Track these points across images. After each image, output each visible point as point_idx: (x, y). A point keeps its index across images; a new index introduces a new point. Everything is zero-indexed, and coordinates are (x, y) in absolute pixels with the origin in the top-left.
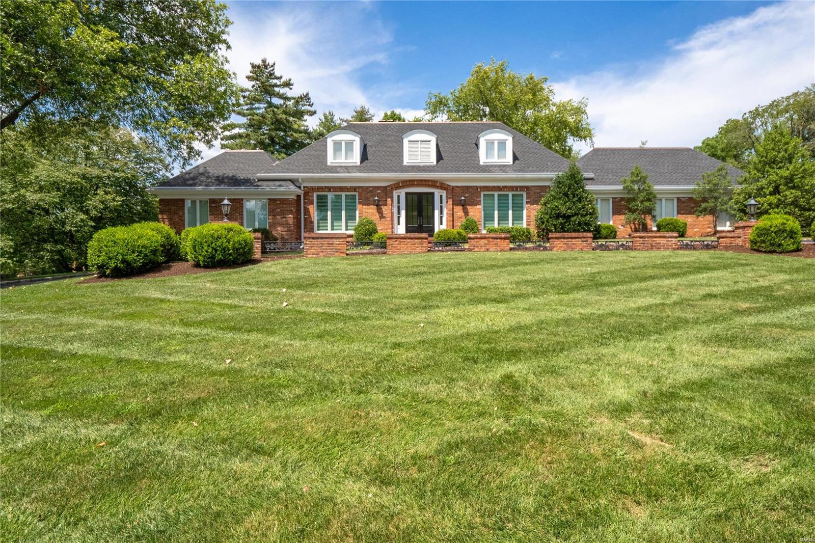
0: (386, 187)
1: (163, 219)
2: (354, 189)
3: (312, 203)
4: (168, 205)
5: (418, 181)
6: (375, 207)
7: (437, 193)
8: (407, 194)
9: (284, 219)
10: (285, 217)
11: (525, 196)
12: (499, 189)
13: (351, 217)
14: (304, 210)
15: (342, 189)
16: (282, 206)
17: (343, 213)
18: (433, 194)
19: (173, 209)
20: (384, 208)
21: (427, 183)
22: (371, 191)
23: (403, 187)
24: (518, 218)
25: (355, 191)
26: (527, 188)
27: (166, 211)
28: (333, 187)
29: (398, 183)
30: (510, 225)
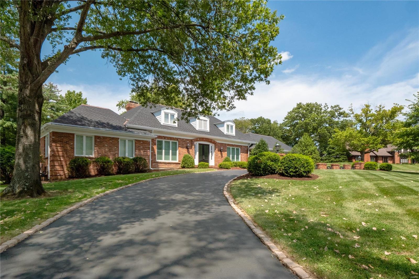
0: (192, 140)
1: (57, 146)
2: (177, 139)
3: (155, 145)
4: (61, 137)
5: (205, 138)
6: (186, 149)
7: (211, 145)
8: (199, 144)
9: (145, 152)
10: (146, 151)
11: (240, 149)
12: (233, 145)
13: (174, 154)
14: (152, 148)
15: (171, 138)
16: (144, 145)
17: (171, 151)
18: (208, 145)
19: (65, 140)
20: (190, 150)
21: (209, 140)
22: (184, 141)
23: (199, 141)
24: (238, 158)
25: (177, 140)
26: (241, 146)
27: (59, 141)
28: (167, 137)
29: (197, 139)
30: (235, 161)
